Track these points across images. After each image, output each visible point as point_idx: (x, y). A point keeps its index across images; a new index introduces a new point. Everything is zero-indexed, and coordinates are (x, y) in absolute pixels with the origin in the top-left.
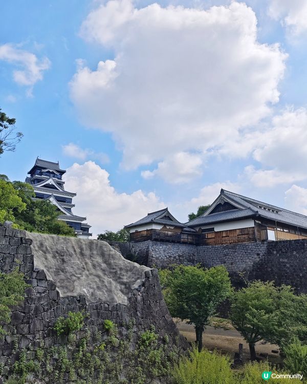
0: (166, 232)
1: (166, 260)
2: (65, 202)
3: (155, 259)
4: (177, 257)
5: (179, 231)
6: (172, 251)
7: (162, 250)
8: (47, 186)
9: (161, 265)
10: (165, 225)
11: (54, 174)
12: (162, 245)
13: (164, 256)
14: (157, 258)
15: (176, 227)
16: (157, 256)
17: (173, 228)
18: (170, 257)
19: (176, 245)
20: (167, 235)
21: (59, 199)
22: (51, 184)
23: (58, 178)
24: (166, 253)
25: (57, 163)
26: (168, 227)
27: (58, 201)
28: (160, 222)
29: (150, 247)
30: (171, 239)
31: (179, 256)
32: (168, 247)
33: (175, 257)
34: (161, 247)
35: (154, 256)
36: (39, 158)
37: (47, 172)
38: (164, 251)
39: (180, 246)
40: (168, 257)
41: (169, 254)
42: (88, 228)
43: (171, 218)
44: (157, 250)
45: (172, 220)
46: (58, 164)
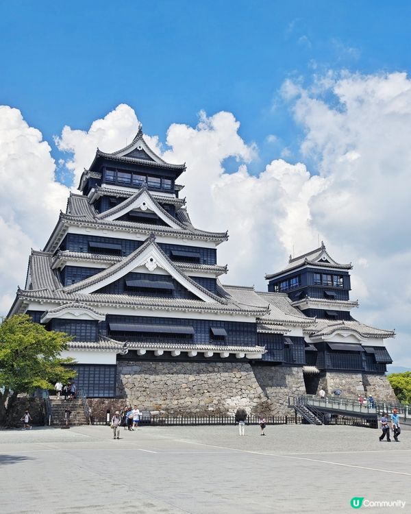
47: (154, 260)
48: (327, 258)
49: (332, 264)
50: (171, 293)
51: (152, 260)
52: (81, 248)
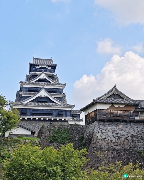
0: (115, 112)
1: (114, 141)
2: (56, 92)
3: (100, 140)
4: (130, 138)
5: (132, 110)
6: (123, 131)
7: (110, 130)
8: (40, 80)
9: (107, 146)
10: (113, 104)
11: (47, 69)
12: (110, 126)
13: (112, 137)
14: (103, 140)
15: (127, 105)
16: (103, 137)
17: (123, 106)
18: (120, 138)
19: (129, 125)
20: (116, 115)
21: (49, 91)
22: (43, 78)
23: (50, 72)
24: (114, 134)
25: (51, 58)
26: (116, 106)
27: (49, 92)
28: (105, 101)
29: (96, 128)
30: (121, 118)
31: (132, 136)
32: (118, 128)
33: (126, 138)
34: (109, 128)
35: (99, 137)
36: (35, 57)
37: (40, 68)
38: (113, 132)
39: (134, 126)
40: (117, 138)
41: (119, 135)
42: (79, 115)
43: (121, 95)
44: (103, 131)
45: (123, 98)
46: (51, 60)
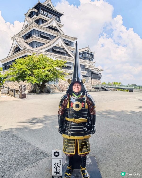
47: (61, 43)
48: (89, 50)
49: (90, 51)
50: (64, 54)
51: (60, 43)
52: (38, 36)
